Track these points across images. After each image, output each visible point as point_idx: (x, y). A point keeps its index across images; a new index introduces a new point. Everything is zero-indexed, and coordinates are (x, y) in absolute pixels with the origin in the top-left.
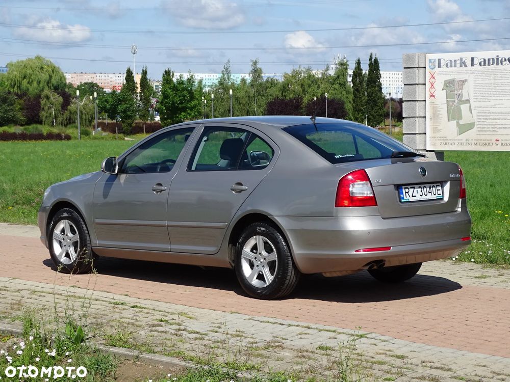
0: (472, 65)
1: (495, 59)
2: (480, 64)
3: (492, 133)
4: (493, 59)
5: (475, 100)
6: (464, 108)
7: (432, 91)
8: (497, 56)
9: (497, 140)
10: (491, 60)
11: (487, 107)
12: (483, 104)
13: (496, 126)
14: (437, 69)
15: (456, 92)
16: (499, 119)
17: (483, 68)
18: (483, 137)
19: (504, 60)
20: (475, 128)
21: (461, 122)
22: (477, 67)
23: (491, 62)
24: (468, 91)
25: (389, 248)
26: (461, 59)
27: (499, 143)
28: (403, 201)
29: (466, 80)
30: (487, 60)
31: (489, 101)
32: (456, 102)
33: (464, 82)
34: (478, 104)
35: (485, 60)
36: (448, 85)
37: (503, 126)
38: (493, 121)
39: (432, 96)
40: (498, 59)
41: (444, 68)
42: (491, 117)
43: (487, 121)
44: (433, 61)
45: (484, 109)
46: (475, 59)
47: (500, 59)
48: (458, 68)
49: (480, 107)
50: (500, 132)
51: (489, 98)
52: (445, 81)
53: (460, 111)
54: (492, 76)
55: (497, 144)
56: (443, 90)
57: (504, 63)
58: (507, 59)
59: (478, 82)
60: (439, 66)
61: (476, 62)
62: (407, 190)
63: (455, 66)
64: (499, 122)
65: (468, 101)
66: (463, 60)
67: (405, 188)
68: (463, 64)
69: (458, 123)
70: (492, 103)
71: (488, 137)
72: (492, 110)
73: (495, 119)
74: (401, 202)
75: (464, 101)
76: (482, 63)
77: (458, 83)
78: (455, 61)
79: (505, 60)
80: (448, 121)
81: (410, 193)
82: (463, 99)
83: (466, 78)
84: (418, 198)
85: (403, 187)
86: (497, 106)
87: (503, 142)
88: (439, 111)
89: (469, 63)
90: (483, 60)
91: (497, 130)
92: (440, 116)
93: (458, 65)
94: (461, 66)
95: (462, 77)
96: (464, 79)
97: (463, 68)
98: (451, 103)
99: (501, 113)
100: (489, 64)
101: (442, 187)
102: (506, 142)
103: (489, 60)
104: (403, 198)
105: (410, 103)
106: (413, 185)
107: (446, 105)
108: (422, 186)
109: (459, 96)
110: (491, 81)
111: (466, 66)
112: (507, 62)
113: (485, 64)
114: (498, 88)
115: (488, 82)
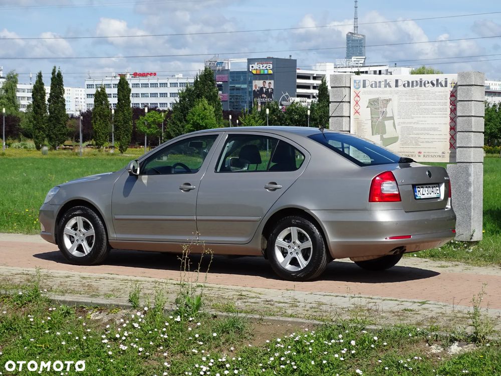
0: (397, 86)
1: (419, 82)
2: (404, 85)
3: (414, 146)
4: (417, 82)
5: (399, 117)
6: (388, 124)
7: (357, 108)
8: (421, 79)
9: (419, 153)
10: (415, 82)
11: (410, 123)
12: (407, 121)
13: (419, 140)
14: (361, 89)
15: (380, 110)
16: (422, 134)
17: (407, 89)
18: (406, 150)
19: (427, 82)
20: (399, 142)
21: (385, 136)
22: (401, 88)
23: (415, 84)
24: (392, 109)
25: (409, 237)
26: (386, 81)
27: (422, 155)
28: (417, 198)
29: (390, 100)
30: (411, 82)
31: (412, 118)
32: (381, 118)
33: (388, 101)
34: (401, 120)
35: (408, 82)
36: (373, 103)
37: (426, 140)
38: (416, 136)
39: (357, 112)
40: (421, 82)
41: (368, 88)
42: (414, 132)
43: (410, 136)
44: (358, 82)
45: (407, 125)
46: (399, 81)
47: (423, 82)
48: (383, 88)
49: (404, 123)
50: (422, 145)
51: (413, 116)
52: (369, 100)
53: (384, 126)
54: (416, 97)
55: (419, 156)
56: (367, 107)
57: (427, 85)
58: (430, 82)
59: (401, 101)
60: (364, 86)
61: (400, 83)
62: (419, 189)
63: (380, 87)
64: (422, 136)
65: (392, 118)
66: (388, 81)
67: (418, 188)
68: (387, 85)
69: (382, 137)
70: (415, 120)
71: (411, 150)
72: (415, 126)
73: (418, 134)
74: (415, 199)
75: (388, 117)
76: (406, 85)
77: (383, 102)
78: (380, 82)
79: (428, 83)
80: (372, 135)
81: (421, 192)
83: (390, 98)
84: (426, 196)
85: (417, 187)
86: (420, 123)
87: (426, 154)
88: (363, 126)
89: (393, 84)
90: (407, 82)
91: (420, 144)
92: (365, 130)
93: (383, 86)
94: (385, 87)
95: (387, 97)
96: (388, 99)
97: (388, 88)
98: (375, 120)
99: (424, 129)
100: (413, 86)
101: (439, 187)
102: (428, 154)
103: (413, 82)
104: (417, 196)
105: (336, 118)
106: (422, 185)
107: (370, 121)
108: (428, 186)
109: (383, 113)
110: (414, 101)
111: (390, 86)
112: (430, 84)
113: (408, 86)
114: (421, 107)
115: (412, 101)
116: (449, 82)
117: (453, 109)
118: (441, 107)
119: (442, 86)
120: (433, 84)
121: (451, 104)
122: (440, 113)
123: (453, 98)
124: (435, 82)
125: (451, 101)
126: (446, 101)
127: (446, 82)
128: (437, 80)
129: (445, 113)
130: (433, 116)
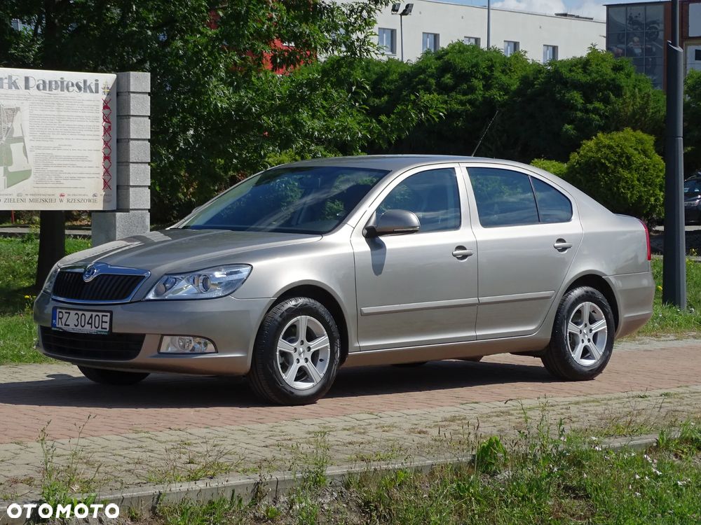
0: (27, 87)
1: (59, 82)
2: (38, 87)
3: (53, 186)
4: (56, 82)
5: (31, 138)
6: (16, 148)
8: (62, 78)
9: (62, 195)
10: (53, 83)
11: (48, 148)
12: (43, 144)
13: (62, 175)
15: (3, 125)
16: (65, 166)
17: (42, 93)
18: (42, 191)
19: (70, 84)
20: (32, 178)
21: (11, 169)
22: (33, 91)
23: (53, 86)
24: (21, 125)
26: (10, 77)
27: (65, 199)
29: (18, 109)
30: (48, 82)
31: (52, 140)
32: (4, 139)
33: (15, 111)
34: (35, 144)
35: (44, 82)
37: (72, 175)
38: (56, 169)
40: (62, 82)
42: (55, 162)
43: (49, 169)
45: (43, 152)
46: (31, 79)
47: (65, 83)
48: (6, 90)
49: (39, 148)
50: (67, 183)
51: (52, 136)
53: (9, 152)
54: (56, 106)
55: (61, 201)
57: (71, 89)
58: (75, 83)
59: (35, 112)
61: (32, 83)
63: (2, 87)
64: (65, 170)
65: (21, 139)
66: (14, 78)
68: (13, 84)
69: (6, 171)
70: (55, 143)
71: (50, 191)
72: (55, 153)
73: (59, 166)
75: (15, 138)
76: (41, 87)
77: (7, 113)
79: (73, 85)
82: (14, 136)
83: (18, 106)
86: (63, 148)
87: (71, 197)
89: (21, 84)
90: (42, 82)
91: (62, 181)
93: (6, 86)
94: (10, 87)
95: (13, 104)
96: (14, 107)
97: (13, 91)
99: (68, 158)
100: (50, 89)
102: (74, 197)
103: (50, 82)
109: (8, 131)
110: (54, 113)
111: (17, 88)
112: (75, 88)
113: (44, 88)
114: (63, 123)
115: (49, 113)
116: (101, 86)
117: (107, 127)
118: (91, 124)
119: (91, 91)
120: (79, 88)
121: (104, 120)
122: (91, 133)
123: (107, 111)
124: (82, 85)
125: (104, 115)
126: (97, 115)
127: (97, 85)
128: (85, 82)
129: (96, 133)
130: (82, 137)
